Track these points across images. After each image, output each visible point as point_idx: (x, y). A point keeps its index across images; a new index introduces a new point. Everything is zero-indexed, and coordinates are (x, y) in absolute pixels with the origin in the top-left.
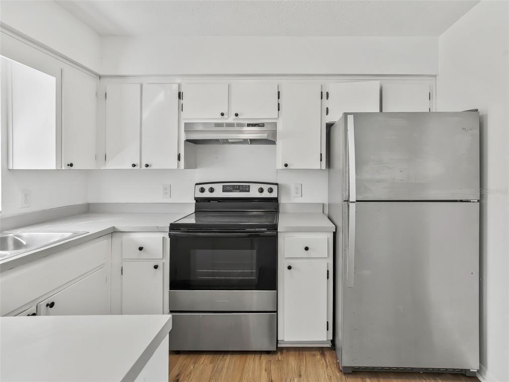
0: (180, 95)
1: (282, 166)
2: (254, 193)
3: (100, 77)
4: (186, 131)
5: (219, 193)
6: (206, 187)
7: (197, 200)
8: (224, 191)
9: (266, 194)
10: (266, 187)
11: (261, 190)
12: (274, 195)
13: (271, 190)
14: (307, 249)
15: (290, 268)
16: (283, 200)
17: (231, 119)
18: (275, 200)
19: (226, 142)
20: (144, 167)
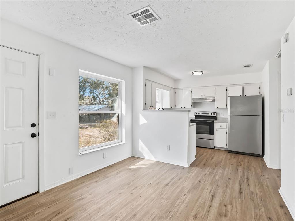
0: (191, 92)
1: (216, 108)
2: (210, 114)
3: (174, 89)
4: (193, 100)
5: (201, 114)
6: (198, 113)
7: (195, 116)
8: (202, 114)
9: (213, 115)
10: (213, 113)
11: (212, 114)
12: (215, 115)
13: (214, 114)
14: (221, 126)
15: (217, 130)
16: (218, 117)
17: (204, 97)
18: (216, 116)
19: (203, 102)
20: (184, 108)
